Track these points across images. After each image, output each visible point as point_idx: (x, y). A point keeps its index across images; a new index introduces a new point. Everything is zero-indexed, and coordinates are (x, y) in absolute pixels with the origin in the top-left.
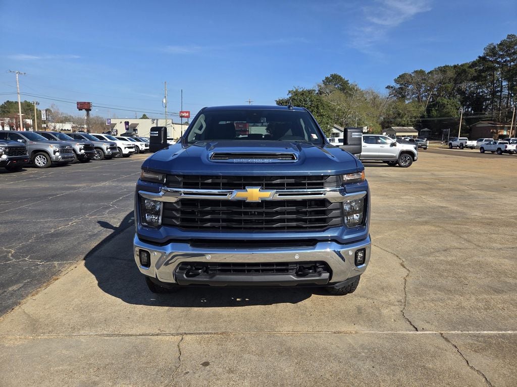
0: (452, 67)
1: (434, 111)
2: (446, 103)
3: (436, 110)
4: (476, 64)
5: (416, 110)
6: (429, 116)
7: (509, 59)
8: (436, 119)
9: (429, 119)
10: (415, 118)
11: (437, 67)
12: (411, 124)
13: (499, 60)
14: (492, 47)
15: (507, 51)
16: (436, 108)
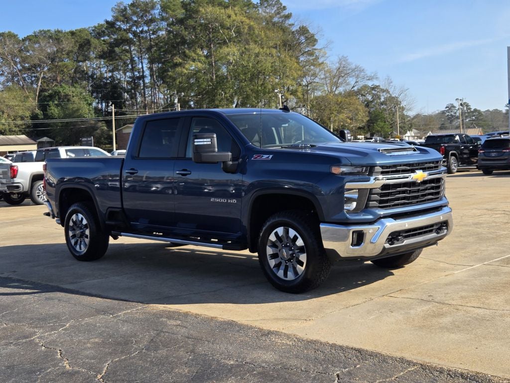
0: (67, 33)
1: (52, 108)
2: (70, 93)
3: (57, 105)
4: (103, 32)
5: (21, 104)
6: (46, 116)
7: (146, 28)
8: (58, 121)
9: (46, 121)
10: (22, 118)
11: (37, 30)
12: (17, 129)
13: (134, 28)
14: (122, 7)
15: (142, 16)
16: (56, 102)
